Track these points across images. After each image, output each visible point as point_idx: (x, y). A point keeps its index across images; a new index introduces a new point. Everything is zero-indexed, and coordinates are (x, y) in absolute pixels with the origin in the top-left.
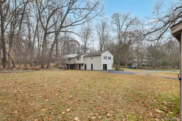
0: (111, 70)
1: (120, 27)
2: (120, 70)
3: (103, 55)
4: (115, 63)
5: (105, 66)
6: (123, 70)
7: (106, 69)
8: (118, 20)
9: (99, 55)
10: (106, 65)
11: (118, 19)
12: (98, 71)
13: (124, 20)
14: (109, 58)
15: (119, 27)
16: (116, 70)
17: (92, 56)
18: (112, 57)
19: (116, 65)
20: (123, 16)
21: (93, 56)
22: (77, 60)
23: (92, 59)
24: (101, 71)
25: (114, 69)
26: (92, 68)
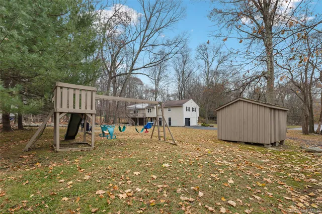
0: (196, 126)
1: (210, 64)
2: (209, 126)
3: (185, 105)
4: (201, 115)
5: (188, 121)
6: (213, 126)
7: (189, 125)
8: (206, 54)
9: (180, 106)
10: (189, 119)
11: (205, 52)
12: (178, 127)
13: (214, 54)
14: (194, 110)
15: (207, 64)
16: (203, 125)
17: (169, 107)
18: (197, 108)
19: (203, 119)
20: (213, 48)
21: (172, 107)
22: (148, 112)
23: (169, 110)
24: (183, 127)
25: (200, 125)
26: (170, 124)
